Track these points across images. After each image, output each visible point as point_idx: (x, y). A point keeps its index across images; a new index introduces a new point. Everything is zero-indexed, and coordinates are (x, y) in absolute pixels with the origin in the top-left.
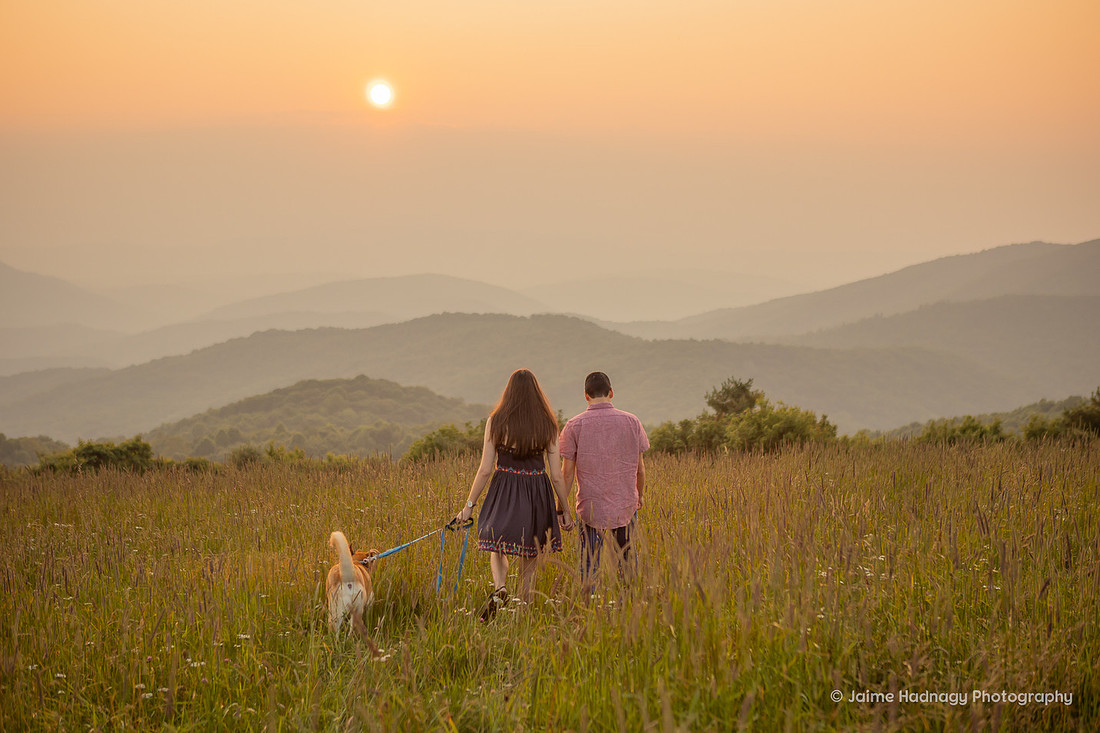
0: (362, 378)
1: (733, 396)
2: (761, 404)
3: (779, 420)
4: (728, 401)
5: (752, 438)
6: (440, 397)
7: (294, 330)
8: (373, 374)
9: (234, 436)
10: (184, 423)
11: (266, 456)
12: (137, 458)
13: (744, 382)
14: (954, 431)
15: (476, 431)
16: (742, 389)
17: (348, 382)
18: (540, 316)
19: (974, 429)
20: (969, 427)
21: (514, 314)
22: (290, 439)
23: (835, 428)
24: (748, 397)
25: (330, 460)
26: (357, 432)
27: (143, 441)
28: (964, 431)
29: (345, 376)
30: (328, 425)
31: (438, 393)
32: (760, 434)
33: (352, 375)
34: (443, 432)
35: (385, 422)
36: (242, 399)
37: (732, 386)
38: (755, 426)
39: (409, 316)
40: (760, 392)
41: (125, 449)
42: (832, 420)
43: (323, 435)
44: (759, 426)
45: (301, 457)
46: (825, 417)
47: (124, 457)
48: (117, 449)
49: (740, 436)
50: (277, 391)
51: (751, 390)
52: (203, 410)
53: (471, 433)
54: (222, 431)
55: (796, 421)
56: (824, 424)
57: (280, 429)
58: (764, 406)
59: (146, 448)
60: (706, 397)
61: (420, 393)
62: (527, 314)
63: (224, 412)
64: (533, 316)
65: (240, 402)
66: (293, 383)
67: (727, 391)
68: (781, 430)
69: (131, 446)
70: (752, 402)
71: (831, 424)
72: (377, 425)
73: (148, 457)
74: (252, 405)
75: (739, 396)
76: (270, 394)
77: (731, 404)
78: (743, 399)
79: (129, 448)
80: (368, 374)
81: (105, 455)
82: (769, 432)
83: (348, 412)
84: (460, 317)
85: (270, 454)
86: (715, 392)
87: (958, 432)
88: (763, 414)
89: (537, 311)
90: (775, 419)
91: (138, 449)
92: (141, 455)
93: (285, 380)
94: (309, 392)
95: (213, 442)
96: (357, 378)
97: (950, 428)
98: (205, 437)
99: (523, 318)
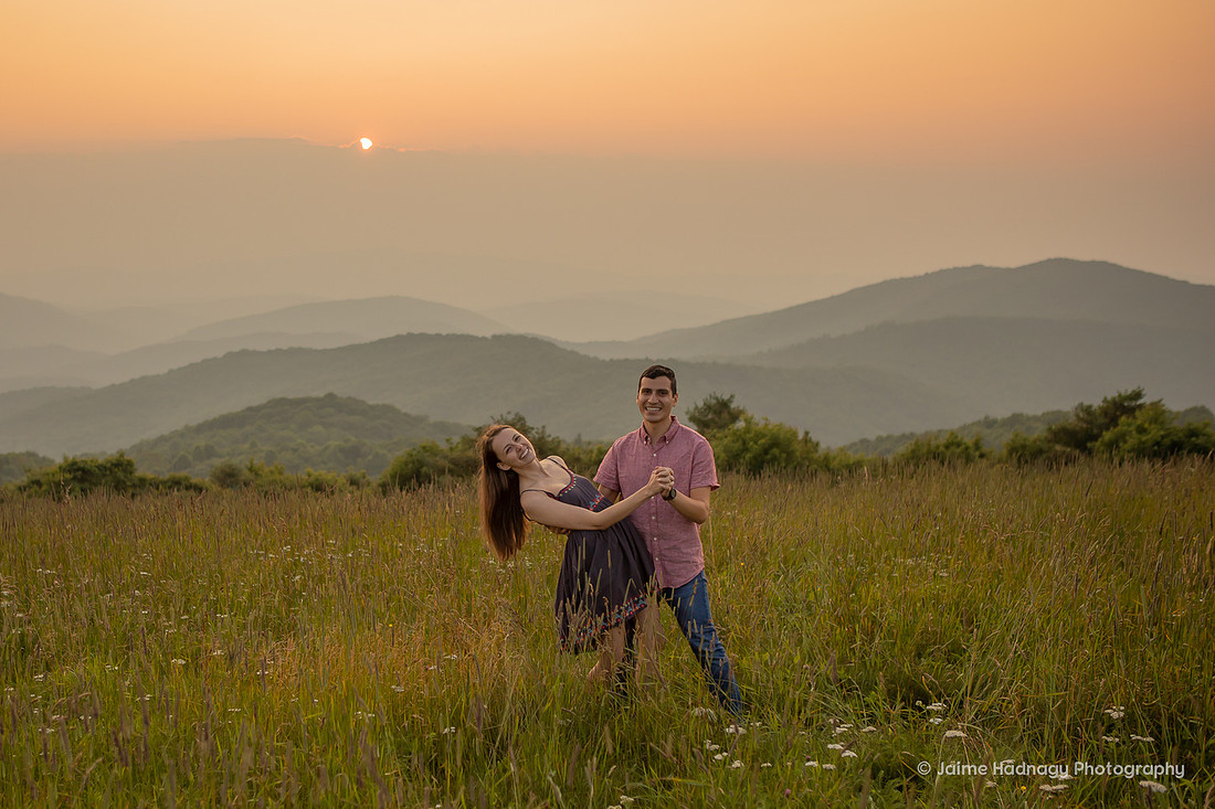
0: (331, 396)
1: (715, 412)
2: (745, 420)
3: (764, 436)
4: (710, 417)
5: (738, 455)
6: (405, 414)
7: (265, 350)
8: (342, 391)
9: (209, 452)
10: (162, 439)
11: (246, 472)
12: (120, 475)
13: (726, 397)
14: (938, 447)
15: (457, 447)
16: (724, 405)
17: (317, 400)
18: (500, 336)
19: (958, 445)
20: (952, 444)
21: (476, 335)
22: (263, 454)
23: (817, 444)
24: (729, 413)
25: (309, 475)
26: (327, 448)
27: (126, 457)
28: (947, 447)
29: (314, 394)
30: (299, 441)
31: (403, 411)
32: (746, 450)
33: (320, 394)
34: (424, 448)
35: (353, 439)
36: (217, 416)
37: (714, 401)
38: (740, 442)
39: (375, 337)
40: (741, 408)
41: (109, 465)
42: (814, 437)
43: (295, 450)
44: (744, 443)
45: (281, 473)
46: (807, 433)
47: (108, 472)
48: (101, 465)
49: (724, 452)
50: (250, 409)
51: (733, 406)
52: (179, 426)
53: (451, 449)
54: (198, 448)
55: (782, 437)
56: (807, 440)
57: (253, 445)
58: (748, 421)
59: (130, 463)
60: (687, 413)
61: (388, 409)
62: (488, 335)
63: (200, 429)
64: (494, 336)
65: (215, 419)
66: (265, 402)
67: (708, 408)
68: (766, 446)
69: (114, 462)
70: (734, 417)
71: (814, 439)
72: (346, 441)
73: (131, 473)
74: (227, 422)
75: (720, 413)
76: (243, 411)
77: (712, 420)
78: (725, 415)
79: (112, 464)
80: (336, 392)
81: (89, 471)
82: (755, 448)
83: (318, 428)
84: (423, 338)
85: (251, 469)
86: (696, 408)
87: (942, 449)
88: (748, 430)
89: (498, 332)
90: (759, 435)
91: (121, 465)
92: (125, 471)
93: (258, 398)
94: (280, 409)
95: (190, 457)
96: (326, 396)
97: (933, 443)
98: (182, 453)
99: (484, 338)
